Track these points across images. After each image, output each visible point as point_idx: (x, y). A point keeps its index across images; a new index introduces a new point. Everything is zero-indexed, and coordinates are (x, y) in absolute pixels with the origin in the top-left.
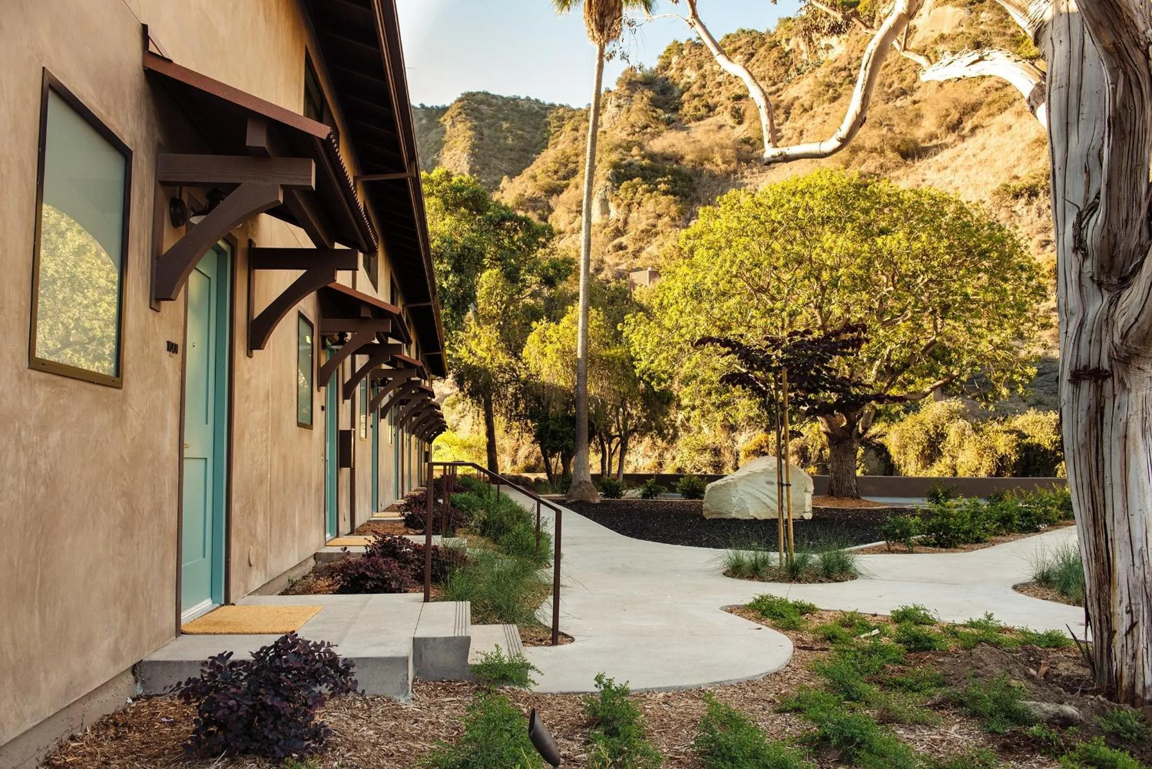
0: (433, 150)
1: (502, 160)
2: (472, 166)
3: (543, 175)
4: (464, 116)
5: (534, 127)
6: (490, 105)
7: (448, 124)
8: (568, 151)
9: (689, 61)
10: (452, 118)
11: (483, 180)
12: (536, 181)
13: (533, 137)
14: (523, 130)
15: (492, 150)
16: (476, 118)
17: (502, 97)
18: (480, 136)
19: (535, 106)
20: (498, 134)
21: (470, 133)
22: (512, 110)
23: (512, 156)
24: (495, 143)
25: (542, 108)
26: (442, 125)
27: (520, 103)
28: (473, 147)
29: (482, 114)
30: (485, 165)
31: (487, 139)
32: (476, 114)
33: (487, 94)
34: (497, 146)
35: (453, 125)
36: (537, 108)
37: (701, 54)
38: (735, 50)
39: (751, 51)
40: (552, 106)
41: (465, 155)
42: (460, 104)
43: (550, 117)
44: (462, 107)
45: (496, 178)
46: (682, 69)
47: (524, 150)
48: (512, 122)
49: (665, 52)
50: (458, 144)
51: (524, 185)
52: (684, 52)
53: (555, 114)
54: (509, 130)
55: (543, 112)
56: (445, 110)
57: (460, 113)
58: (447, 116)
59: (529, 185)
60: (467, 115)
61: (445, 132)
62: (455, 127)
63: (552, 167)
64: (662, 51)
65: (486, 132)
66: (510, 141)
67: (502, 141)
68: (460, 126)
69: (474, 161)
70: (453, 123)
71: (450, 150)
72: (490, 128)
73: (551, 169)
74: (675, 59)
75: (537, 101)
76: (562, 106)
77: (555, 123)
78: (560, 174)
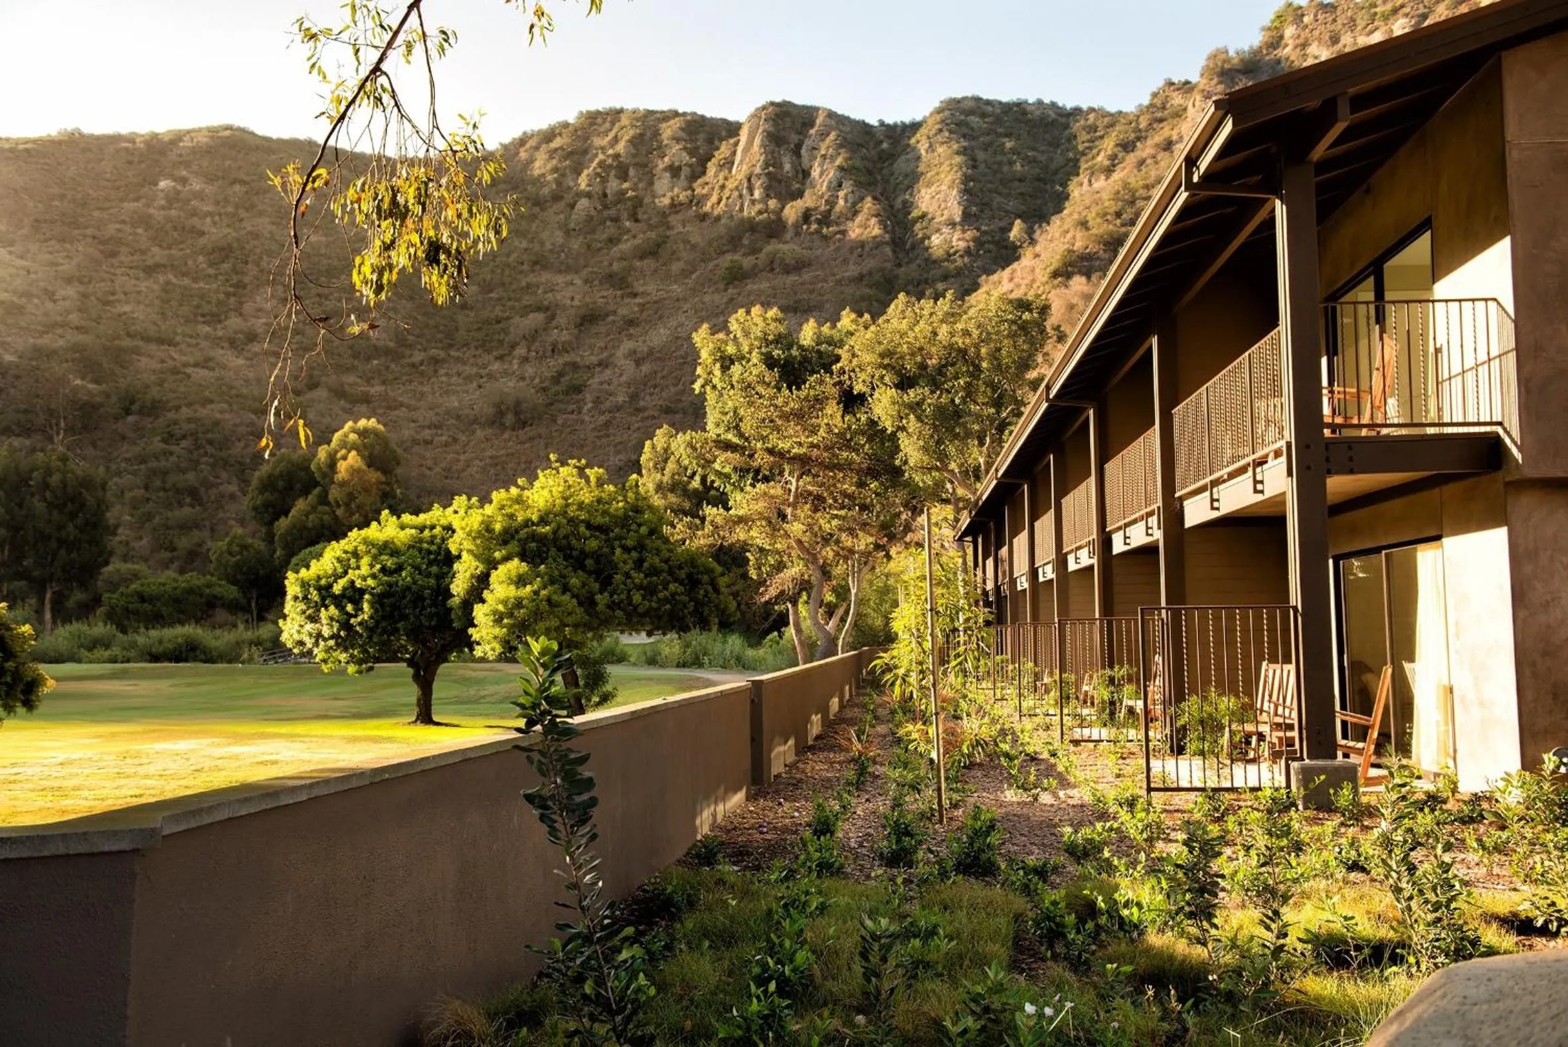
0: (903, 186)
1: (1008, 196)
2: (965, 208)
3: (1099, 220)
4: (947, 134)
5: (1050, 144)
6: (983, 115)
7: (923, 148)
8: (1132, 180)
9: (1316, 33)
10: (929, 138)
11: (983, 228)
12: (1088, 229)
13: (1051, 159)
14: (1034, 149)
15: (990, 182)
16: (964, 136)
17: (1000, 103)
18: (973, 163)
19: (1051, 113)
20: (999, 158)
21: (958, 159)
22: (1016, 120)
23: (1022, 190)
24: (995, 172)
25: (1061, 115)
26: (914, 149)
27: (1029, 108)
28: (966, 179)
29: (972, 129)
30: (985, 205)
31: (982, 167)
32: (964, 130)
33: (978, 99)
34: (999, 176)
35: (931, 148)
36: (1053, 116)
37: (1335, 20)
38: (1395, 11)
39: (1422, 10)
40: (1077, 111)
41: (955, 192)
42: (938, 117)
43: (1076, 127)
44: (942, 121)
45: (1002, 224)
46: (1304, 45)
47: (1039, 179)
48: (1018, 138)
49: (1273, 21)
50: (943, 176)
51: (1069, 236)
52: (1306, 19)
53: (1082, 122)
54: (1013, 151)
55: (1063, 120)
56: (915, 127)
57: (940, 130)
58: (921, 135)
59: (1079, 235)
60: (951, 132)
61: (919, 158)
62: (933, 151)
63: (1113, 207)
64: (1267, 18)
65: (981, 155)
66: (1018, 167)
67: (1005, 168)
68: (941, 150)
69: (967, 200)
70: (931, 146)
71: (929, 185)
72: (986, 150)
73: (1111, 211)
74: (1289, 31)
75: (1053, 104)
76: (1092, 110)
77: (1083, 136)
78: (1124, 216)
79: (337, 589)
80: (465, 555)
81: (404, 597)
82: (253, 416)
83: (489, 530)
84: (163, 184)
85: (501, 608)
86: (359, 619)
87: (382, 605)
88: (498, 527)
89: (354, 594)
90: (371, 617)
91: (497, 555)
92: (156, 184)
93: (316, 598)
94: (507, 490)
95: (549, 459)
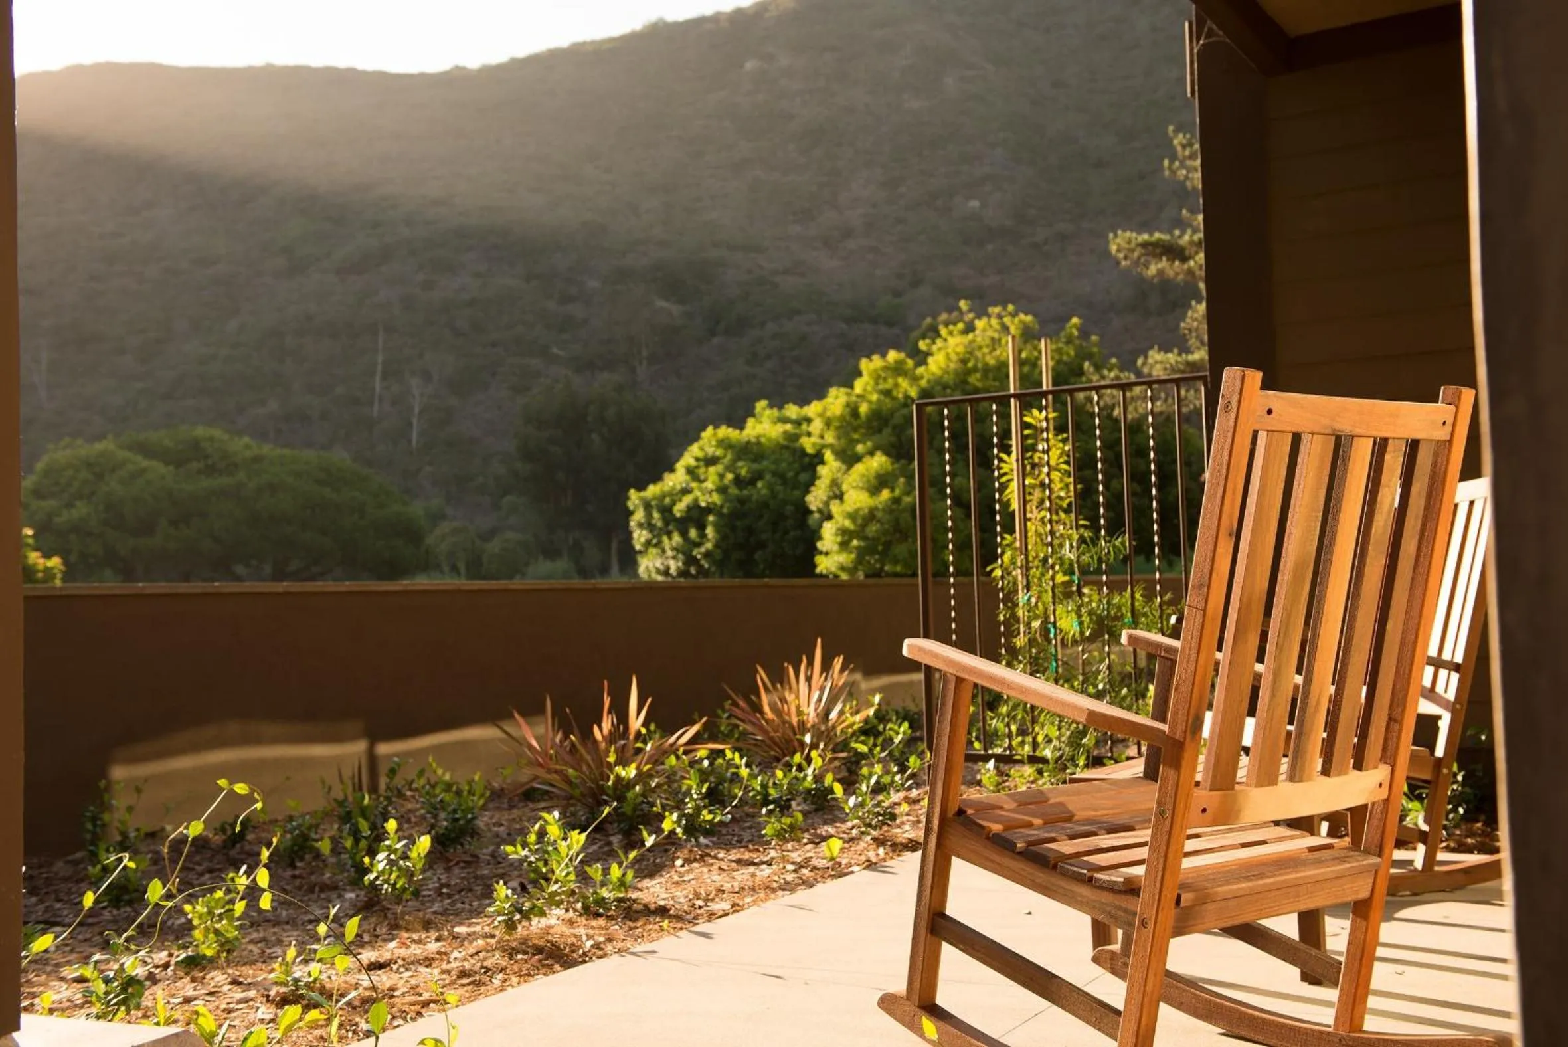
79: (679, 509)
80: (828, 455)
81: (761, 516)
82: (844, 326)
83: (855, 413)
84: (750, 65)
85: (848, 524)
86: (703, 550)
87: (733, 529)
88: (864, 409)
89: (697, 515)
90: (716, 546)
91: (860, 448)
92: (742, 66)
93: (659, 524)
94: (884, 355)
95: (959, 309)
